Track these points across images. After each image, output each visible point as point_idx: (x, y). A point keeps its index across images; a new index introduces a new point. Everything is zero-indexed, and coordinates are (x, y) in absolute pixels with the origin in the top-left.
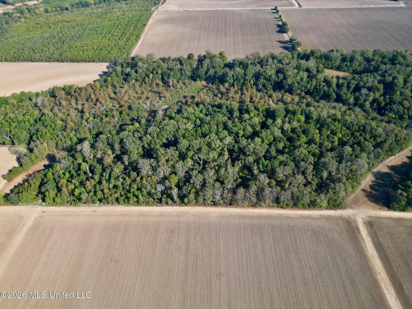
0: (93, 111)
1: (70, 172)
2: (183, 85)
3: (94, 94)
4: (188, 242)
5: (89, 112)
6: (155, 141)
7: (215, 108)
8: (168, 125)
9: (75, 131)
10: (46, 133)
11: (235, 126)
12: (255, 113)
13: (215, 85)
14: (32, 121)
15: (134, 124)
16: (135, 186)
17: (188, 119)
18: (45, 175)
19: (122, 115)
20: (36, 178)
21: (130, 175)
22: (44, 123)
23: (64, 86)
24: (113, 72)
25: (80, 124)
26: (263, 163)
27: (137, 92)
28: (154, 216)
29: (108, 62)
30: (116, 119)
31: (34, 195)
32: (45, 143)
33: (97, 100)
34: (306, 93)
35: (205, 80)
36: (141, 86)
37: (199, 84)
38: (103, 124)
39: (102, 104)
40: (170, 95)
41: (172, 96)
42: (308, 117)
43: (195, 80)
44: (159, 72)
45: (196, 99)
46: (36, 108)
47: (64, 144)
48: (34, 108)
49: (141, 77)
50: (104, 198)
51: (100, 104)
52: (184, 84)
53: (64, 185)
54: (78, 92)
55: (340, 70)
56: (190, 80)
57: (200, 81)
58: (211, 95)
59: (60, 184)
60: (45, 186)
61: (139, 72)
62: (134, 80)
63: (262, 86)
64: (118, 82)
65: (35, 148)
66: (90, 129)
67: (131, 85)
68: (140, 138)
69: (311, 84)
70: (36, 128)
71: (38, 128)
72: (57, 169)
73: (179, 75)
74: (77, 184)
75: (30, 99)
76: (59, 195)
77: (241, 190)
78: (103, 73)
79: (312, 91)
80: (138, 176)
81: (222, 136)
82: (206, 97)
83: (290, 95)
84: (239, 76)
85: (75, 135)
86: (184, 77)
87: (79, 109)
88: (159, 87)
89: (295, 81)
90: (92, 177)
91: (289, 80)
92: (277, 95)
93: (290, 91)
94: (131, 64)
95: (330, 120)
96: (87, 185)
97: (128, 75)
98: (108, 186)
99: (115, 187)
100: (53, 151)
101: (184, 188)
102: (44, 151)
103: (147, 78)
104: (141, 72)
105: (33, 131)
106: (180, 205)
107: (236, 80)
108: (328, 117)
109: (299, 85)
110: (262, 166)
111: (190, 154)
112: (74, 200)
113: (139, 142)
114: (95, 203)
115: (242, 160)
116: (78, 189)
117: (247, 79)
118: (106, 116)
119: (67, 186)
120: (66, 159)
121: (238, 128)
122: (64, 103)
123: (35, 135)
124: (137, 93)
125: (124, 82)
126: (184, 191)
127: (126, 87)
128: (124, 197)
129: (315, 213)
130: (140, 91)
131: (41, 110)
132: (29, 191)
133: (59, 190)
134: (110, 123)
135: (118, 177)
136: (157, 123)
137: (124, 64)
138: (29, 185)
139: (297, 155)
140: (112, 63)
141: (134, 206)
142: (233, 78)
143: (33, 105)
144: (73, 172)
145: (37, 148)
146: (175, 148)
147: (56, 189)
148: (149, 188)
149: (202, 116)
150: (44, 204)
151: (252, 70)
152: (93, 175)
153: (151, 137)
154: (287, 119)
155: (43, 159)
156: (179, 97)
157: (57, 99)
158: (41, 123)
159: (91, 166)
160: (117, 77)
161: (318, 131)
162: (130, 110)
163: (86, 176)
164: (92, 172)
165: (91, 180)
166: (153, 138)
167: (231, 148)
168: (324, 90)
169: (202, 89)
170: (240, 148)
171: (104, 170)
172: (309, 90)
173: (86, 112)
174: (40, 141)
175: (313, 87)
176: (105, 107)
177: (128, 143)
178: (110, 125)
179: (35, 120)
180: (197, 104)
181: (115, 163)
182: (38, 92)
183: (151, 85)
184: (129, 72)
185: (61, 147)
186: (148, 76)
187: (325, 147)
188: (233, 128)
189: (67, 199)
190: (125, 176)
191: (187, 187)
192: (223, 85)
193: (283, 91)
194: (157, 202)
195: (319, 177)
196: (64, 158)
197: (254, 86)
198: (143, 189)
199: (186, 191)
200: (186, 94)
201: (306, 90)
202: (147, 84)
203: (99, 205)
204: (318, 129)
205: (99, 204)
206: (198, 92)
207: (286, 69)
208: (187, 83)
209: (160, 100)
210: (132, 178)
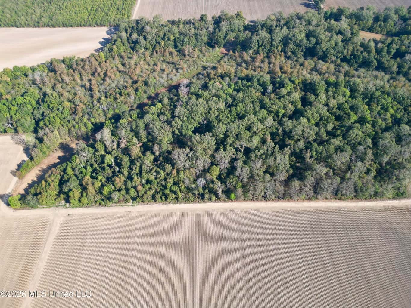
0: (102, 88)
1: (92, 165)
2: (200, 53)
3: (100, 67)
4: (243, 245)
5: (98, 89)
6: (186, 126)
7: (245, 82)
8: (197, 105)
9: (88, 114)
10: (54, 118)
11: (274, 104)
12: (291, 86)
13: (238, 52)
14: (34, 103)
15: (156, 104)
16: (171, 181)
17: (218, 96)
18: (65, 171)
19: (138, 93)
20: (54, 175)
21: (165, 168)
22: (49, 105)
23: (64, 58)
24: (118, 39)
25: (91, 105)
26: (316, 149)
27: (148, 63)
28: (198, 215)
29: (108, 26)
30: (132, 97)
31: (55, 194)
32: (56, 130)
33: (105, 75)
34: (342, 60)
35: (224, 46)
36: (152, 56)
37: (218, 52)
38: (119, 104)
39: (112, 79)
40: (187, 66)
41: (190, 67)
42: (353, 90)
43: (213, 47)
44: (171, 38)
45: (219, 71)
46: (35, 86)
47: (79, 131)
48: (32, 85)
49: (150, 44)
50: (138, 196)
51: (109, 79)
52: (201, 51)
53: (90, 183)
54: (81, 65)
55: (372, 31)
56: (207, 46)
57: (218, 48)
58: (234, 64)
59: (85, 182)
60: (67, 184)
61: (148, 39)
62: (143, 49)
63: (291, 53)
64: (125, 52)
65: (45, 138)
66: (104, 111)
67: (141, 55)
68: (169, 123)
69: (348, 49)
70: (41, 112)
71: (43, 113)
72: (77, 162)
73: (194, 41)
74: (104, 180)
75: (26, 75)
76: (85, 194)
77: (296, 183)
78: (103, 40)
79: (349, 58)
80: (173, 168)
81: (261, 116)
82: (229, 67)
83: (324, 63)
84: (265, 42)
85: (89, 119)
86: (199, 43)
87: (86, 87)
88: (172, 56)
89: (329, 46)
90: (119, 172)
91: (323, 45)
92: (309, 63)
93: (324, 58)
94: (137, 29)
95: (378, 93)
96: (116, 182)
97: (136, 42)
98: (141, 182)
99: (148, 182)
100: (66, 140)
101: (228, 181)
102: (55, 140)
103: (157, 45)
104: (151, 39)
105: (38, 116)
106: (224, 200)
107: (261, 46)
108: (377, 90)
109: (334, 51)
110: (316, 153)
111: (230, 140)
112: (103, 200)
113: (168, 128)
114: (129, 203)
115: (290, 146)
116: (106, 188)
117: (274, 45)
118: (120, 94)
119: (93, 184)
120: (86, 151)
121: (278, 106)
122: (67, 79)
123: (42, 121)
124: (149, 65)
125: (132, 52)
126: (229, 185)
127: (135, 57)
128: (161, 193)
129: (378, 205)
130: (152, 63)
131: (41, 89)
132: (48, 191)
133: (84, 188)
134: (125, 103)
135: (151, 170)
136: (183, 103)
137: (128, 29)
138: (47, 184)
139: (352, 138)
140: (112, 28)
141: (173, 204)
142: (258, 44)
143: (31, 83)
144: (96, 165)
145: (47, 137)
146: (211, 134)
147: (79, 187)
148: (187, 182)
149: (231, 91)
150: (68, 205)
151: (280, 33)
152: (120, 168)
153: (181, 121)
154: (330, 93)
155: (56, 149)
156: (197, 68)
157: (58, 74)
158: (46, 105)
159: (116, 158)
160: (124, 45)
161: (367, 107)
162: (146, 87)
163: (112, 170)
164: (119, 164)
165: (119, 176)
166: (184, 122)
167: (274, 131)
168: (364, 57)
169: (222, 58)
170: (284, 131)
171: (132, 162)
172: (345, 57)
173: (95, 89)
174: (49, 129)
175: (350, 53)
176: (116, 83)
177: (155, 129)
178: (126, 105)
179: (37, 102)
180: (222, 77)
181: (144, 153)
182: (33, 66)
183: (163, 54)
184: (137, 39)
185: (74, 134)
186: (159, 43)
187: (379, 126)
188: (272, 106)
189: (94, 198)
190: (158, 169)
191: (232, 180)
192: (247, 52)
193: (315, 59)
194: (199, 198)
195: (377, 162)
196: (83, 149)
197: (283, 53)
198: (181, 184)
199: (231, 184)
200: (205, 64)
201: (342, 57)
202: (159, 53)
203: (133, 205)
204: (366, 104)
205: (132, 202)
206: (219, 62)
207: (318, 32)
208: (204, 51)
209: (177, 72)
210: (167, 171)
